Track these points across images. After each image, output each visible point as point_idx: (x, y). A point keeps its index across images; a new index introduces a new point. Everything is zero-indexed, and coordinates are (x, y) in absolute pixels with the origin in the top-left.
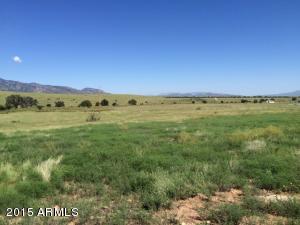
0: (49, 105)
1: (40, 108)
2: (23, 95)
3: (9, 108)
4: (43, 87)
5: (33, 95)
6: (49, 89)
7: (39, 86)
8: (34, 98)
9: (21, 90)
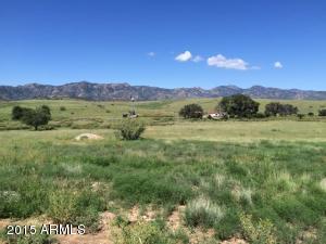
0: (311, 114)
1: (301, 116)
2: (283, 102)
3: (268, 116)
4: (305, 92)
5: (294, 103)
6: (311, 95)
7: (300, 91)
8: (294, 105)
9: (280, 98)
